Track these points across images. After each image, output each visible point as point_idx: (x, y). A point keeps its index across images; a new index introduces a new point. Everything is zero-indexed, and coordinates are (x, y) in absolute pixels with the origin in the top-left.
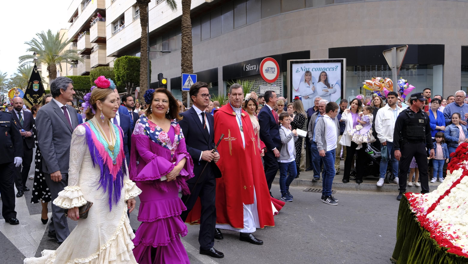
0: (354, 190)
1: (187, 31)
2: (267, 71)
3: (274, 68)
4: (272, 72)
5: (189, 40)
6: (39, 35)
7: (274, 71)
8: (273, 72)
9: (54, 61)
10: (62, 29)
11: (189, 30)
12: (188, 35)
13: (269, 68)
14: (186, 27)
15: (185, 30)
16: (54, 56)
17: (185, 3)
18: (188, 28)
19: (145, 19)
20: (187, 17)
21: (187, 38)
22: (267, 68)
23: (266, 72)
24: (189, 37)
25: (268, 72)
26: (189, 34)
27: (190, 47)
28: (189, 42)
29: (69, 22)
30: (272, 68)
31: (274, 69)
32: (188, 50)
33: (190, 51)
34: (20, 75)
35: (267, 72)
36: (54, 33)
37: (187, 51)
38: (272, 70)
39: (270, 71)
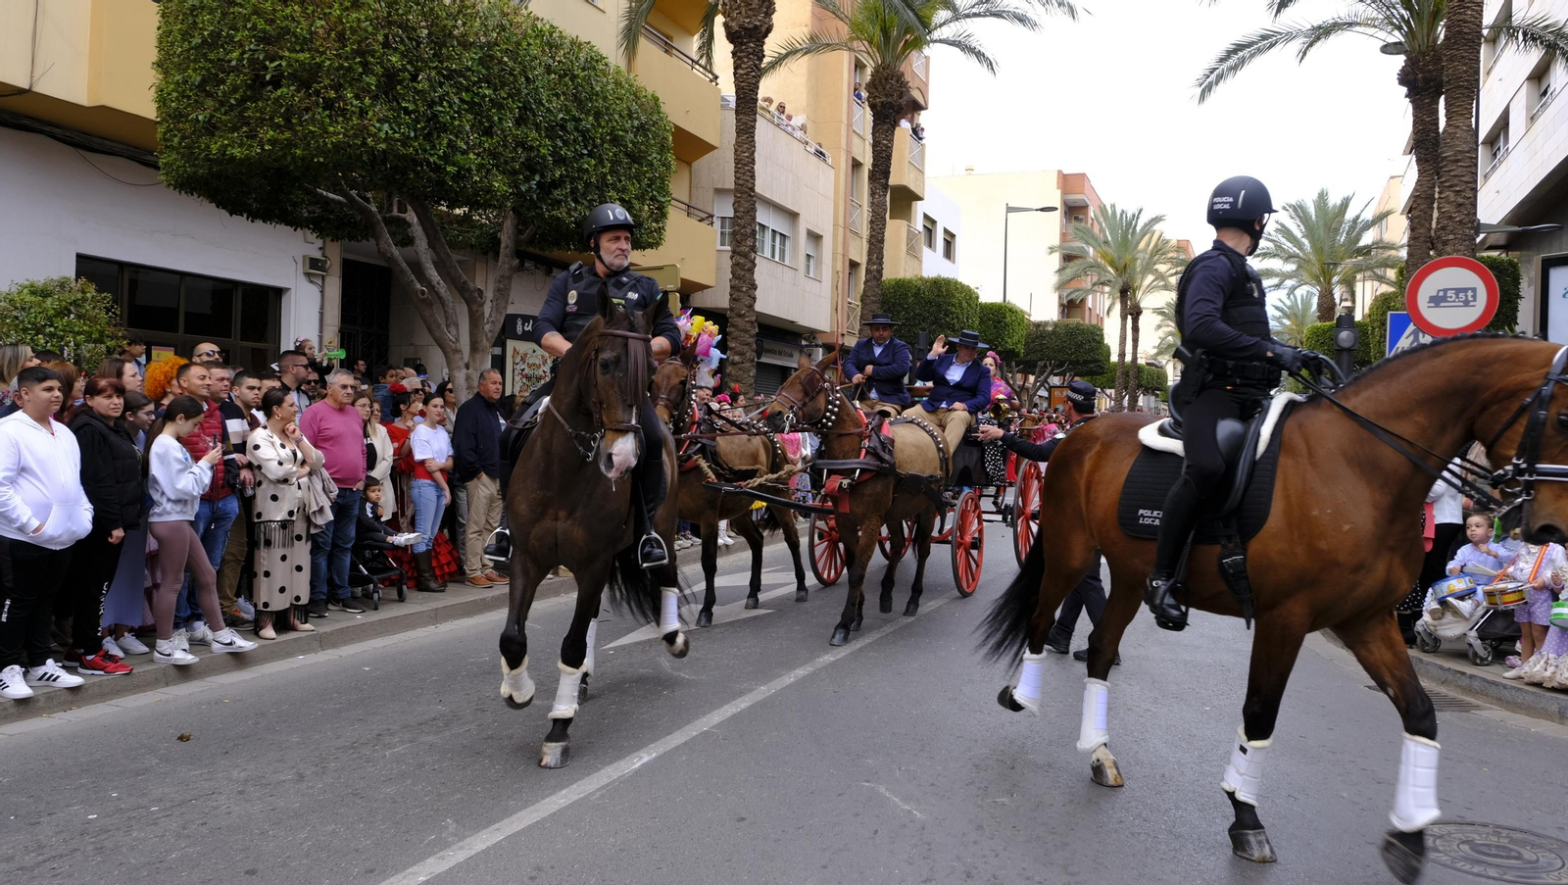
0: (1553, 721)
1: (1452, 173)
2: (1437, 301)
3: (1474, 290)
4: (1461, 304)
5: (1460, 200)
6: (1291, 210)
7: (1470, 299)
8: (1466, 303)
9: (1327, 278)
10: (1392, 178)
11: (1463, 166)
12: (1456, 185)
13: (1449, 292)
14: (1451, 161)
15: (1446, 171)
16: (1329, 264)
17: (1452, 82)
18: (1458, 161)
19: (1427, 140)
20: (1458, 127)
21: (1452, 195)
22: (1439, 291)
23: (1432, 305)
24: (1459, 191)
25: (1442, 304)
26: (1462, 181)
27: (1460, 221)
28: (1460, 205)
29: (1405, 153)
30: (1458, 291)
31: (1470, 293)
32: (1452, 232)
33: (1460, 236)
34: (1287, 322)
35: (1437, 306)
36: (1334, 200)
37: (1451, 237)
38: (1461, 295)
39: (1454, 301)
